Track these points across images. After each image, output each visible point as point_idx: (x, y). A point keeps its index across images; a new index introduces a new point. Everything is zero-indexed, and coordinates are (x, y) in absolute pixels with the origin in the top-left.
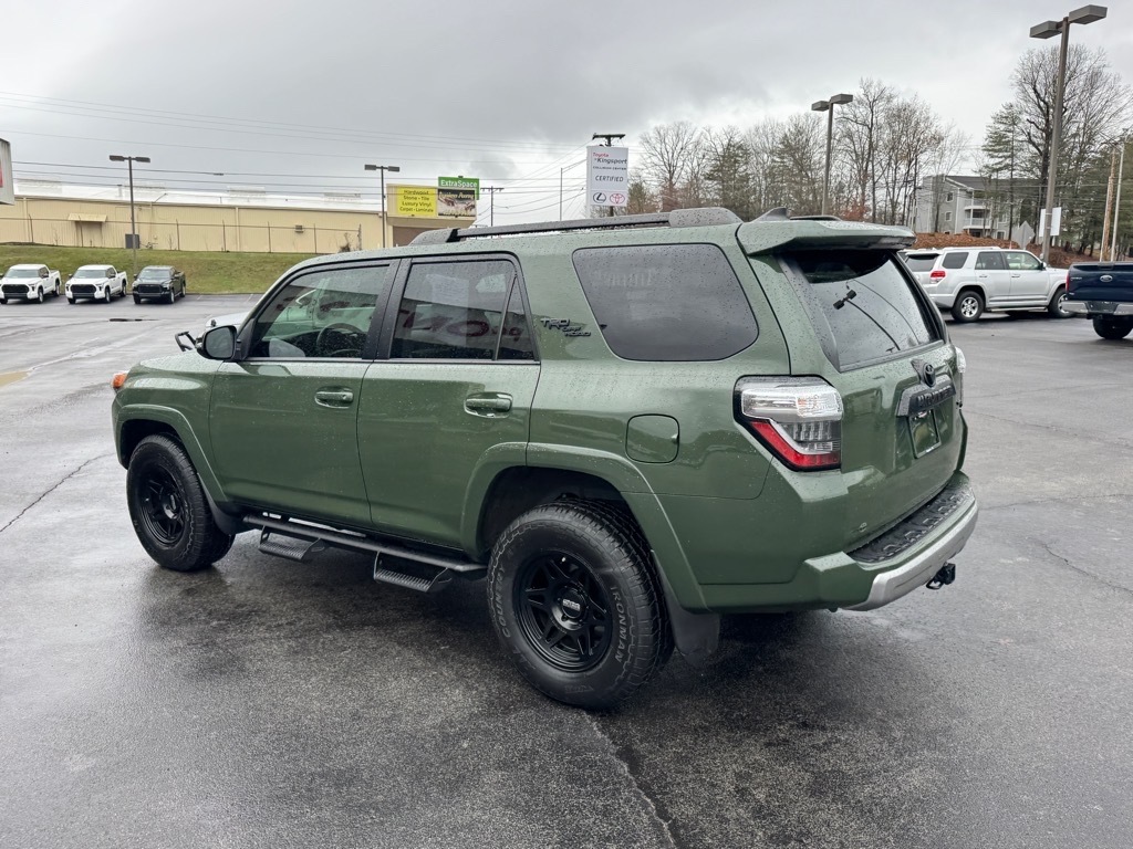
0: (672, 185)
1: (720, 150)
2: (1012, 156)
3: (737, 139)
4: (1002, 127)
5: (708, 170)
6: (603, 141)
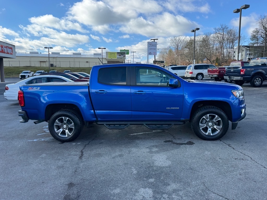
0: (177, 49)
1: (189, 41)
2: (257, 41)
3: (192, 39)
4: (255, 34)
6: (153, 41)
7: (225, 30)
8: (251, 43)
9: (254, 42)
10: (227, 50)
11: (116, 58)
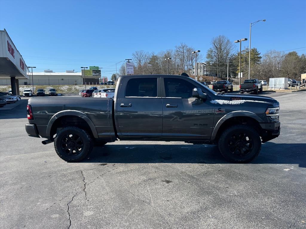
0: (140, 65)
1: (151, 57)
2: (212, 59)
3: (155, 55)
4: (210, 53)
5: (148, 62)
6: (128, 61)
7: (185, 48)
8: (207, 61)
9: (209, 60)
10: (188, 67)
11: (91, 75)
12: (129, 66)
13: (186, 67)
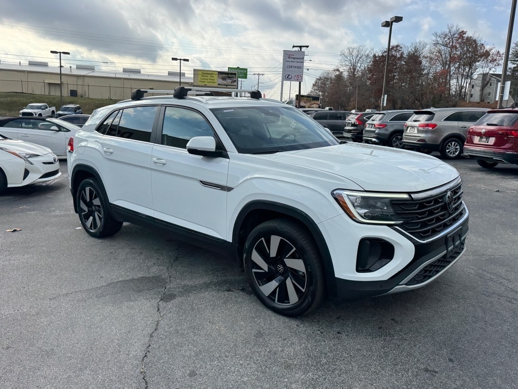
6: (297, 49)
10: (458, 81)
12: (292, 60)
13: (453, 82)
